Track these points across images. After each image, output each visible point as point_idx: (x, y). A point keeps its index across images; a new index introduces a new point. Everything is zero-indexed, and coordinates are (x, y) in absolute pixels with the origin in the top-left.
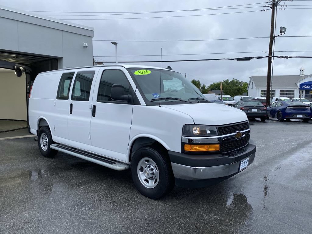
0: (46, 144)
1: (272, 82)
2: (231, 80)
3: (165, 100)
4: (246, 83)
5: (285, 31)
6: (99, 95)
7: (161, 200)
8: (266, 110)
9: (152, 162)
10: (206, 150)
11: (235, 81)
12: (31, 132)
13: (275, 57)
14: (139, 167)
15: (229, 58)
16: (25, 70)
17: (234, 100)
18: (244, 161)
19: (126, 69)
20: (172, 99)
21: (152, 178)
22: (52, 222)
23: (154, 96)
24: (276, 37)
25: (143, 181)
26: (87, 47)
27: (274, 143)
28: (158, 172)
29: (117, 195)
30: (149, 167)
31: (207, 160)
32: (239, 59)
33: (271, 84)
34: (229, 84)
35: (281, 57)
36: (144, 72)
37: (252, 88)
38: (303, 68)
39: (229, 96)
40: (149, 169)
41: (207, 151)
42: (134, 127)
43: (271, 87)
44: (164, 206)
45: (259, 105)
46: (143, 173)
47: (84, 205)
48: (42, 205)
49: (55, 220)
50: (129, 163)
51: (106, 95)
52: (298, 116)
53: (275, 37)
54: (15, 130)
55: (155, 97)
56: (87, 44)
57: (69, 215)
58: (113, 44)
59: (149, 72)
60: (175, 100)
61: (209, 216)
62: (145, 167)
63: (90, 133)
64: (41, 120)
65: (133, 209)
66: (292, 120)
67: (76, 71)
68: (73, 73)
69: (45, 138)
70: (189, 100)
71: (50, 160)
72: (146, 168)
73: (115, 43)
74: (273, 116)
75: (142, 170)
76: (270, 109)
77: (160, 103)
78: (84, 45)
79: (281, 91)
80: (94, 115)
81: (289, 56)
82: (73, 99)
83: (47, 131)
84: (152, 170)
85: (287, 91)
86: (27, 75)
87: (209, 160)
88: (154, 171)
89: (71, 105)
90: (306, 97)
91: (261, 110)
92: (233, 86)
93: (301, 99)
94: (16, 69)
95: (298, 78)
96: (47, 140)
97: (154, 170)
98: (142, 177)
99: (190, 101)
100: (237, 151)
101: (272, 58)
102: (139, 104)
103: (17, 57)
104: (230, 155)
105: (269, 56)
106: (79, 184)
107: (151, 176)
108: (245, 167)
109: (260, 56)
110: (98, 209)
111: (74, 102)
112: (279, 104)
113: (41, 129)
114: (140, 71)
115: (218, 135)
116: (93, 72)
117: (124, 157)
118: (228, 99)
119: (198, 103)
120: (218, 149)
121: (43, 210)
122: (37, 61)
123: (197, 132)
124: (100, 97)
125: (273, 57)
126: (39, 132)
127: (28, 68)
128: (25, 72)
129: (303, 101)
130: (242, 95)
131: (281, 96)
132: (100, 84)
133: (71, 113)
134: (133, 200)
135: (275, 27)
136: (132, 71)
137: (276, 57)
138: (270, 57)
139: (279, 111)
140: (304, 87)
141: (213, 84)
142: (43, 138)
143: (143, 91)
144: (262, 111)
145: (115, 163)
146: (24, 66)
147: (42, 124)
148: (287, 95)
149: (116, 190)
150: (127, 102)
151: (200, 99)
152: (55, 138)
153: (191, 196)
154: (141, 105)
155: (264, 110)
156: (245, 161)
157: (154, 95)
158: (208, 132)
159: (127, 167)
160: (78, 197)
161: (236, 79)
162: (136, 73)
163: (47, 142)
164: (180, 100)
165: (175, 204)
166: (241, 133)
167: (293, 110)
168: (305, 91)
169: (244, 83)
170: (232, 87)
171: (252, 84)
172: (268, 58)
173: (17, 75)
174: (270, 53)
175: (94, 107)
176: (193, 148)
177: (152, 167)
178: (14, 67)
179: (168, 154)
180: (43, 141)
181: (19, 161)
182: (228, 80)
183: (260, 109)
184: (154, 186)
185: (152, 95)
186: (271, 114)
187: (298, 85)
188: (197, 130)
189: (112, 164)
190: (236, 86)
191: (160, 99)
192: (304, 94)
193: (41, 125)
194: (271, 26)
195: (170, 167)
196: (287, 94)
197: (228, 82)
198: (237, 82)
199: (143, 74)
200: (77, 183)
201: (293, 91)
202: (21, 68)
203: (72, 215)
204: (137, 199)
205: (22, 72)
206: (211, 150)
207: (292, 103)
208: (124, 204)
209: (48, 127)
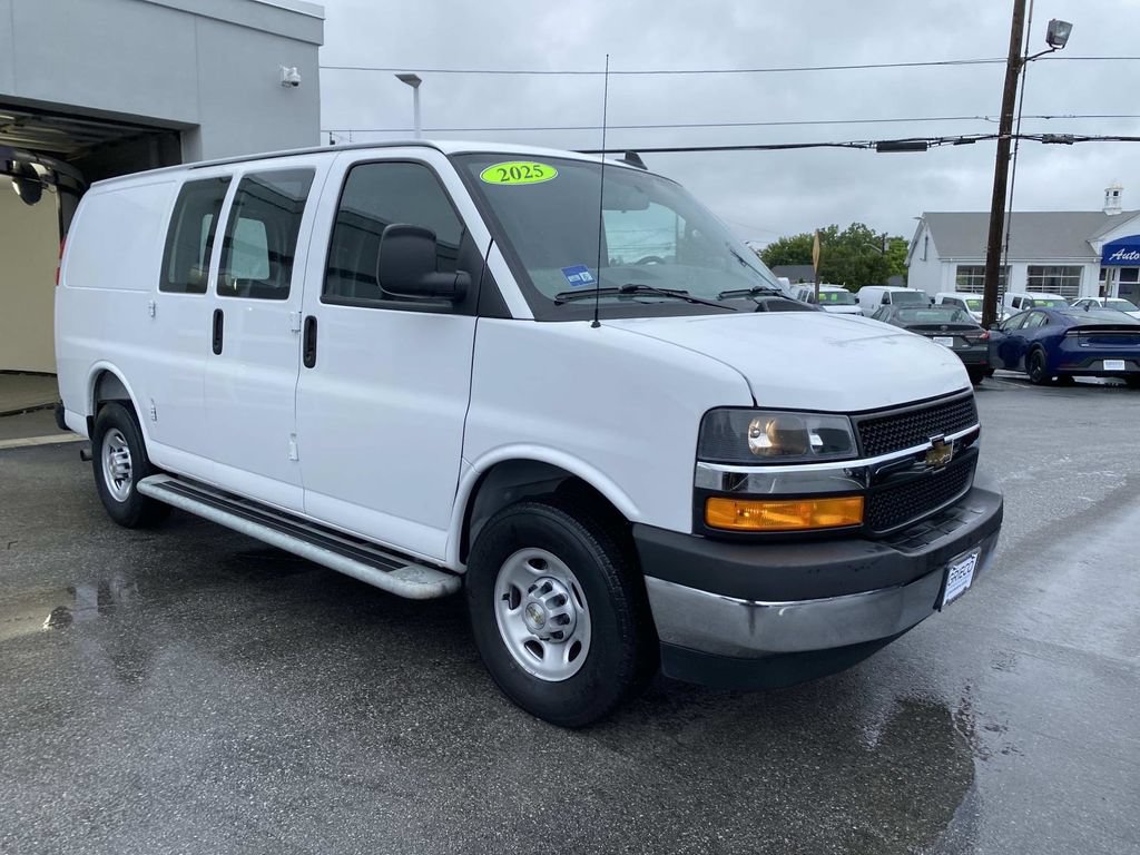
0: (126, 475)
1: (1008, 235)
2: (843, 228)
3: (620, 297)
4: (900, 239)
5: (1067, 36)
6: (329, 272)
7: (598, 732)
8: (986, 341)
9: (556, 568)
10: (805, 520)
11: (860, 231)
12: (67, 424)
13: (1022, 137)
14: (501, 588)
15: (847, 141)
16: (55, 177)
17: (857, 301)
18: (959, 567)
19: (448, 157)
20: (650, 292)
21: (557, 635)
22: (110, 842)
23: (571, 278)
24: (1030, 59)
25: (521, 648)
26: (296, 84)
27: (1033, 474)
28: (584, 612)
29: (405, 703)
30: (548, 588)
31: (809, 570)
32: (884, 147)
33: (1004, 243)
34: (838, 243)
35: (1049, 139)
36: (523, 172)
37: (925, 260)
38: (1116, 185)
39: (838, 289)
40: (543, 599)
41: (807, 525)
42: (482, 415)
43: (1003, 255)
44: (610, 763)
45: (958, 323)
46: (521, 613)
47: (258, 757)
48: (76, 755)
49: (124, 833)
50: (461, 568)
51: (361, 272)
52: (1109, 365)
53: (1027, 59)
54: (20, 412)
55: (574, 283)
56: (295, 74)
57: (188, 808)
58: (403, 80)
59: (549, 173)
60: (661, 295)
61: (812, 816)
62: (530, 591)
63: (294, 435)
64: (103, 378)
65: (475, 776)
66: (1077, 379)
67: (238, 172)
68: (226, 181)
69: (121, 450)
70: (721, 297)
71: (142, 540)
72: (532, 594)
73: (411, 80)
74: (1011, 365)
75: (515, 598)
76: (1000, 336)
77: (597, 311)
78: (286, 78)
79: (1031, 270)
80: (310, 358)
81: (1077, 134)
82: (224, 290)
83: (127, 422)
84: (560, 601)
85: (1055, 269)
86: (64, 194)
87: (819, 569)
88: (568, 607)
89: (219, 315)
90: (1123, 292)
91: (966, 340)
92: (850, 250)
93: (1108, 299)
94: (15, 171)
95: (1100, 220)
96: (129, 460)
97: (568, 604)
98: (514, 629)
99: (724, 302)
100: (928, 523)
101: (1013, 141)
102: (505, 314)
103: (19, 123)
104: (905, 544)
105: (1001, 134)
106: (251, 653)
107: (554, 627)
108: (961, 589)
109: (967, 134)
110: (323, 776)
111: (229, 304)
112: (1037, 319)
113: (101, 413)
114: (507, 166)
115: (856, 454)
116: (308, 175)
117: (438, 540)
118: (834, 297)
119: (760, 309)
120: (856, 518)
121: (75, 782)
122: (101, 140)
123: (763, 442)
124: (336, 281)
125: (1017, 137)
126: (98, 427)
127: (65, 168)
128: (56, 183)
129: (1114, 306)
130: (887, 285)
131: (1029, 290)
132: (337, 223)
133: (218, 349)
134: (475, 729)
135: (1030, 22)
136: (472, 167)
137: (1026, 137)
138: (1005, 136)
139: (1038, 347)
140: (1118, 255)
141: (778, 242)
142: (112, 450)
143: (519, 252)
144: (972, 345)
145: (402, 566)
146: (49, 162)
147: (107, 395)
148: (1052, 285)
149: (404, 681)
150: (447, 304)
151: (767, 295)
152: (157, 452)
153: (725, 709)
154: (512, 318)
155: (981, 339)
156: (964, 564)
157: (568, 273)
158: (816, 440)
159: (450, 583)
160: (237, 714)
161: (863, 226)
162: (491, 175)
163: (127, 466)
164: (682, 295)
165: (659, 749)
166: (950, 442)
167: (1089, 341)
168: (1122, 270)
169: (892, 240)
170: (850, 254)
171: (926, 244)
172: (996, 141)
173: (22, 196)
174: (1006, 122)
175: (311, 324)
176: (747, 515)
177: (558, 589)
178: (9, 164)
179: (632, 537)
180: (111, 462)
181: (12, 545)
182: (833, 229)
183: (963, 337)
184: (567, 672)
185: (559, 272)
186: (1001, 356)
187: (1098, 248)
188: (764, 432)
189: (387, 570)
190: (864, 251)
191: (598, 292)
192: (1116, 283)
193: (104, 397)
194: (1015, 14)
195: (640, 596)
196: (1053, 282)
197: (833, 237)
198: (867, 234)
199: (523, 181)
200: (239, 647)
201: (1077, 270)
202: (40, 169)
203: (200, 805)
204: (491, 726)
205: (41, 183)
206: (826, 520)
207: (1085, 314)
208: (434, 750)
209: (128, 404)
